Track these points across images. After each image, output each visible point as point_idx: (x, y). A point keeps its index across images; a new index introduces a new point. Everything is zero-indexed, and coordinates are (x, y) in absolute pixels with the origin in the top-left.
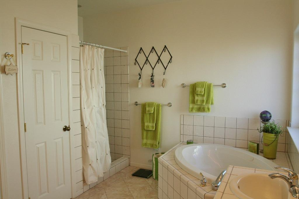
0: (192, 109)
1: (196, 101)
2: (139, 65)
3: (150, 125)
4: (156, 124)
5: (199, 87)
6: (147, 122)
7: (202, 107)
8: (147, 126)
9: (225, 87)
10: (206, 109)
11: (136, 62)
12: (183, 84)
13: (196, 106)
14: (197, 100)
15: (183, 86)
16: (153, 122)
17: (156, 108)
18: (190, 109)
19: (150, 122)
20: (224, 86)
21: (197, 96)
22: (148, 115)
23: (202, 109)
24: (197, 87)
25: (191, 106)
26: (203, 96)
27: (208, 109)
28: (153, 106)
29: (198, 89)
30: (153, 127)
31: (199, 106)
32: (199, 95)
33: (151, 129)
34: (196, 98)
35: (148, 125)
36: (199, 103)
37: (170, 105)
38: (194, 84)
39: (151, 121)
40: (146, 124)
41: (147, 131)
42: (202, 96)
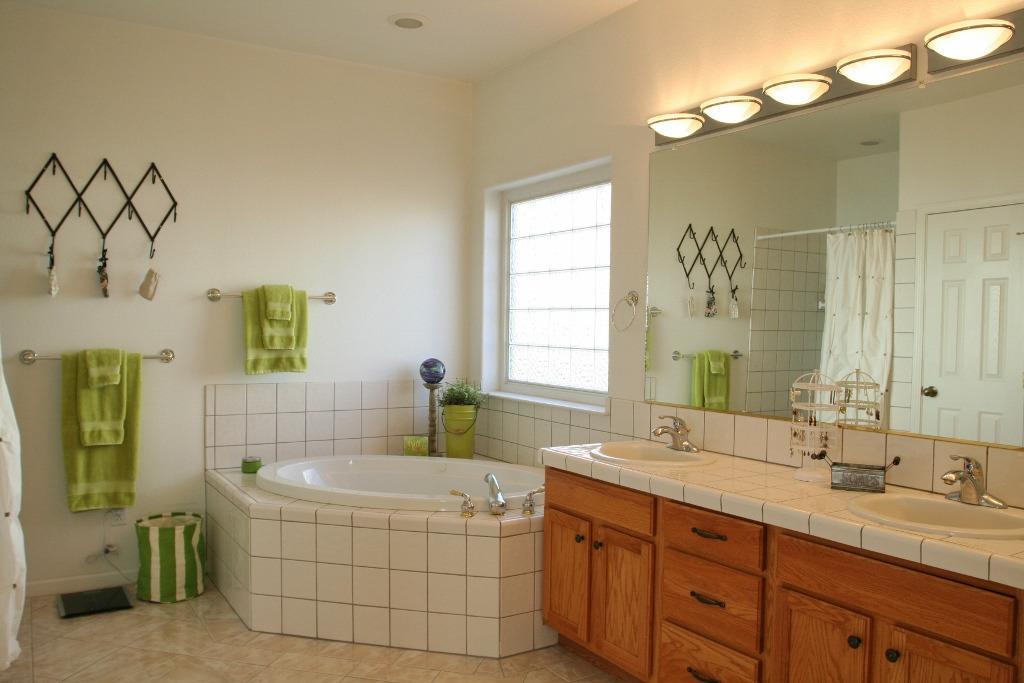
0: (256, 363)
1: (267, 339)
2: (43, 217)
3: (106, 427)
4: (125, 422)
5: (277, 301)
6: (93, 419)
7: (284, 356)
8: (92, 432)
9: (331, 301)
10: (297, 362)
11: (30, 203)
12: (213, 291)
13: (265, 356)
14: (272, 339)
15: (213, 296)
16: (117, 416)
17: (125, 367)
18: (250, 364)
19: (103, 417)
20: (329, 299)
21: (272, 326)
22: (95, 395)
23: (284, 361)
24: (271, 299)
25: (251, 356)
26: (288, 324)
27: (303, 361)
28: (118, 362)
29: (276, 307)
30: (116, 433)
31: (273, 356)
32: (275, 323)
33: (109, 440)
34: (268, 331)
35: (97, 429)
36: (278, 345)
37: (166, 356)
38: (257, 291)
39: (109, 414)
40: (87, 427)
41: (91, 449)
42: (284, 326)
